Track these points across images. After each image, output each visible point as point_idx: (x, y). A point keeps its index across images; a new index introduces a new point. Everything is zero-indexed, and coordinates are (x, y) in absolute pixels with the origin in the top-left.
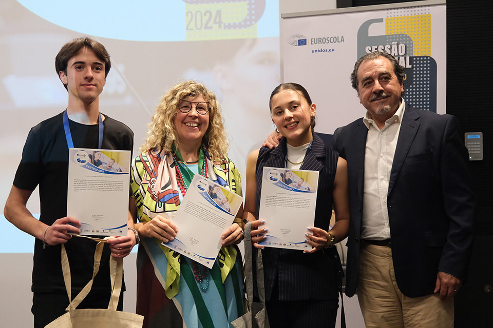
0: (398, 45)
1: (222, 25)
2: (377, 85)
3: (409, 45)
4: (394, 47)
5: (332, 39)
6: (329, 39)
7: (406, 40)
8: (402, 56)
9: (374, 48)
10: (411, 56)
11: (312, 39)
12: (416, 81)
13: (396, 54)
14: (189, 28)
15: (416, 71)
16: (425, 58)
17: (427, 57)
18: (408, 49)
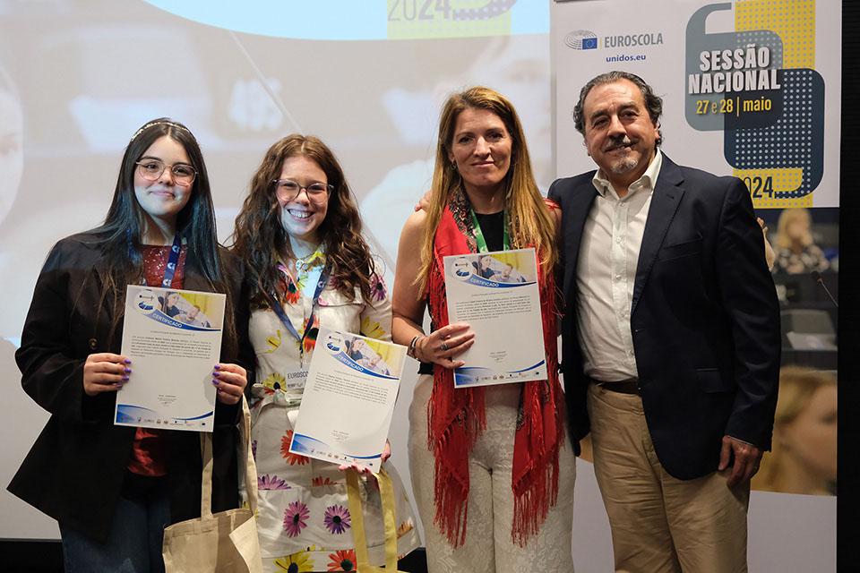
0: (756, 49)
1: (451, 13)
2: (616, 125)
3: (777, 51)
4: (751, 52)
5: (642, 38)
6: (636, 38)
7: (772, 41)
8: (765, 68)
9: (715, 53)
10: (780, 68)
11: (606, 38)
12: (788, 112)
13: (754, 66)
14: (393, 17)
15: (788, 94)
16: (804, 73)
17: (808, 70)
18: (774, 56)
